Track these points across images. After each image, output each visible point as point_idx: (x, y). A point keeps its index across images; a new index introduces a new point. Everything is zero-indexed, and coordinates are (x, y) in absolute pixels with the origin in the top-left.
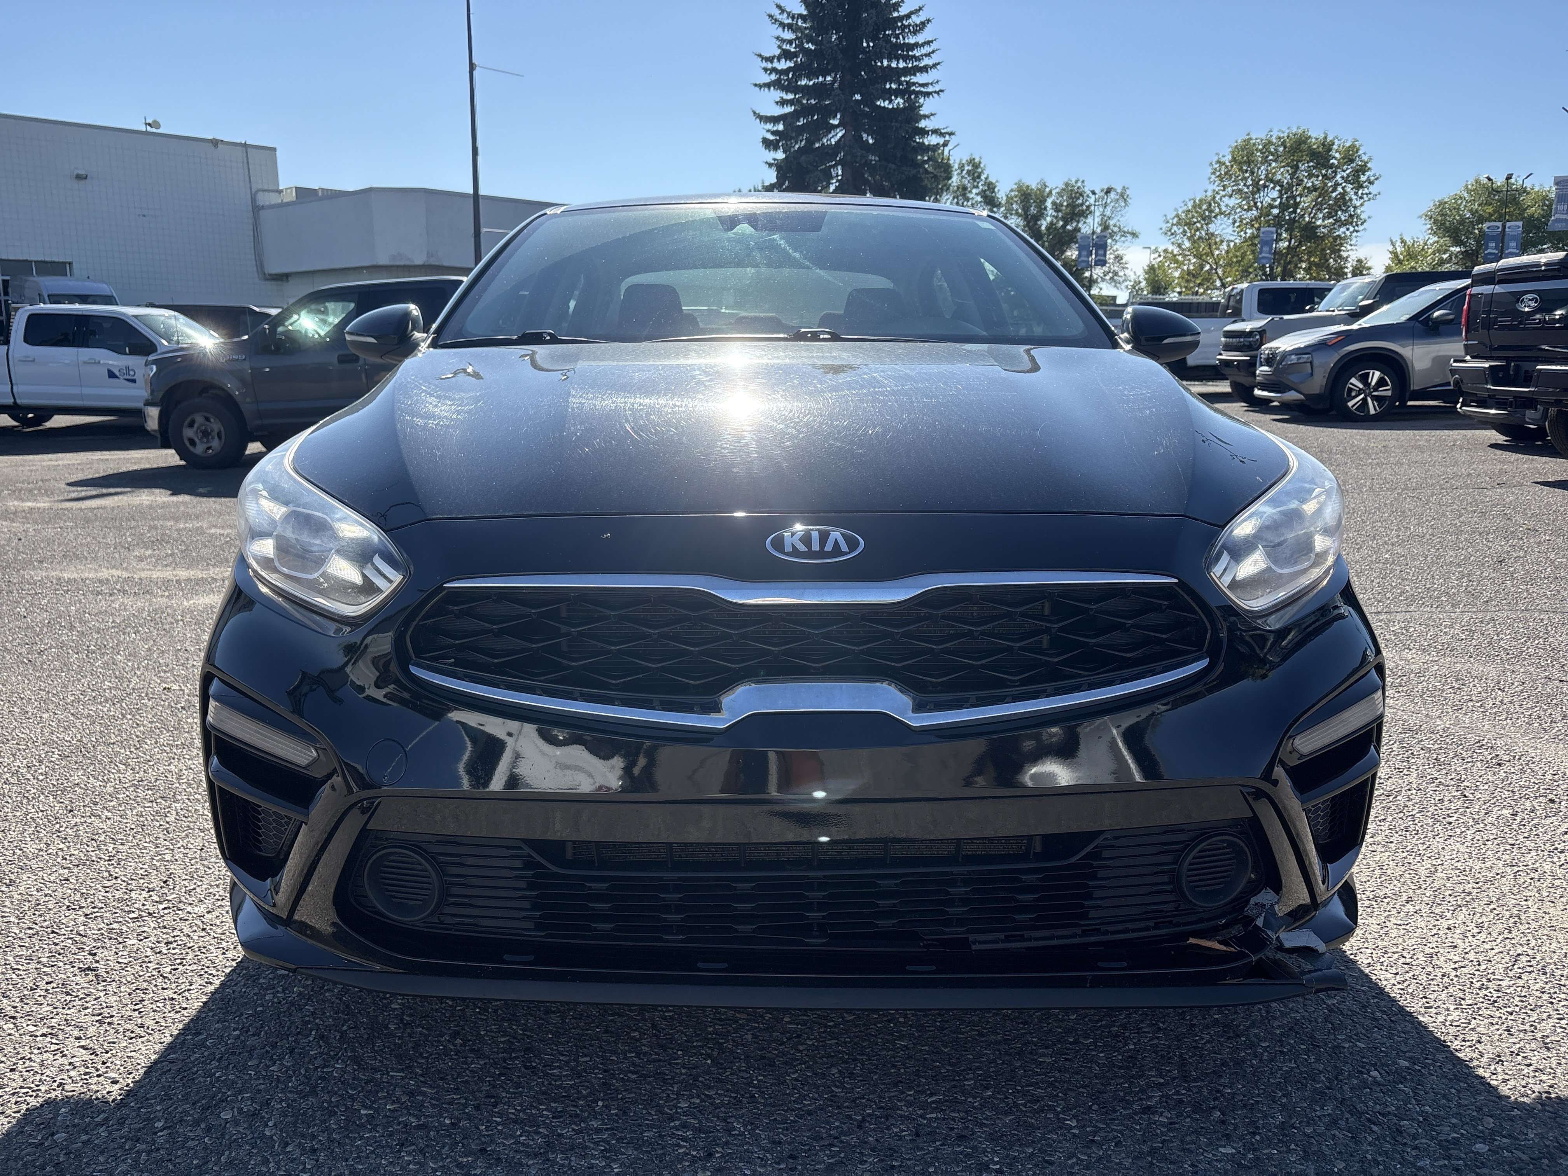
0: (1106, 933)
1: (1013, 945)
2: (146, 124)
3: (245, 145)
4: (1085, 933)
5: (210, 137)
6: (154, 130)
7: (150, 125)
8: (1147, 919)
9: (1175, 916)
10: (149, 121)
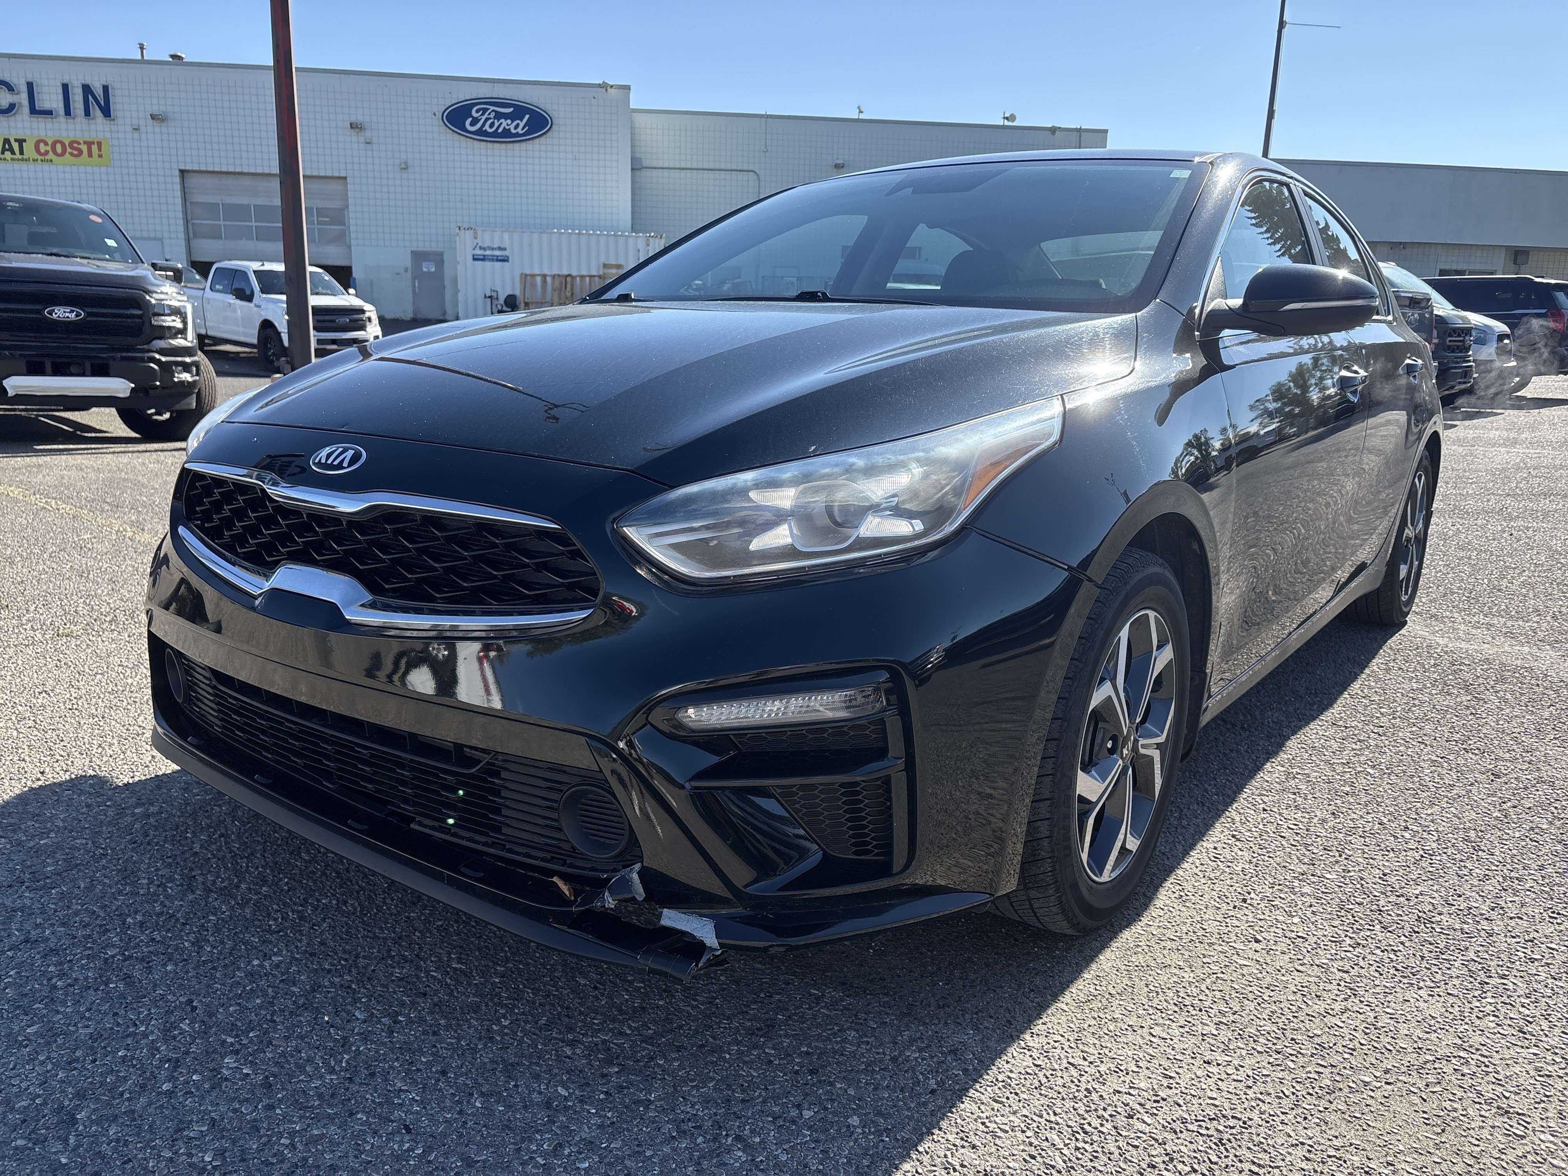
0: (510, 851)
1: (437, 834)
2: (1004, 118)
3: (1079, 131)
4: (493, 845)
5: (1049, 125)
6: (1010, 124)
7: (1007, 118)
8: (548, 851)
9: (570, 856)
10: (1007, 115)
